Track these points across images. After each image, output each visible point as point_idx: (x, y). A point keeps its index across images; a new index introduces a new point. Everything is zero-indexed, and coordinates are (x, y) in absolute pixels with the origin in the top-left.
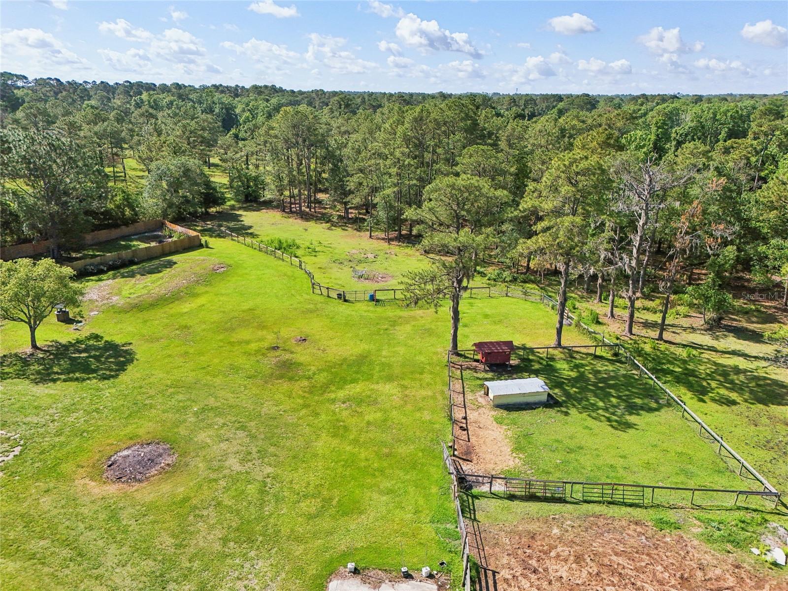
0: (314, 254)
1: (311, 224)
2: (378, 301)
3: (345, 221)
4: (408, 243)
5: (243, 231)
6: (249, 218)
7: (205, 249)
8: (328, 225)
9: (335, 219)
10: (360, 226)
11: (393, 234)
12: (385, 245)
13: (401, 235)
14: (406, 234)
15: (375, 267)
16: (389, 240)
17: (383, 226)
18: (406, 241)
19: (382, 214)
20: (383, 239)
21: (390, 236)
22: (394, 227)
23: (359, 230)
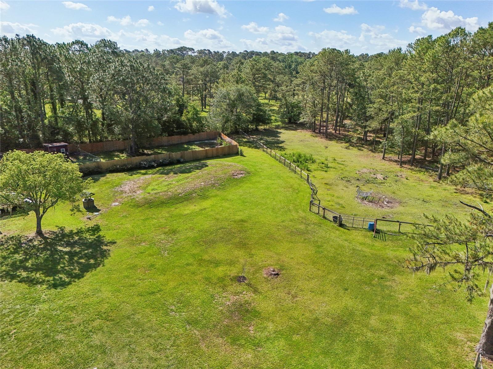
0: (326, 169)
1: (333, 143)
2: (378, 232)
3: (363, 143)
4: (421, 167)
5: (276, 145)
6: (285, 135)
7: (239, 156)
8: (347, 144)
9: (354, 140)
10: (375, 148)
11: (406, 158)
12: (396, 167)
13: (414, 159)
14: (421, 159)
15: (382, 188)
16: (402, 163)
17: (397, 149)
18: (419, 165)
19: (398, 139)
20: (396, 161)
21: (403, 159)
22: (408, 151)
23: (374, 151)
